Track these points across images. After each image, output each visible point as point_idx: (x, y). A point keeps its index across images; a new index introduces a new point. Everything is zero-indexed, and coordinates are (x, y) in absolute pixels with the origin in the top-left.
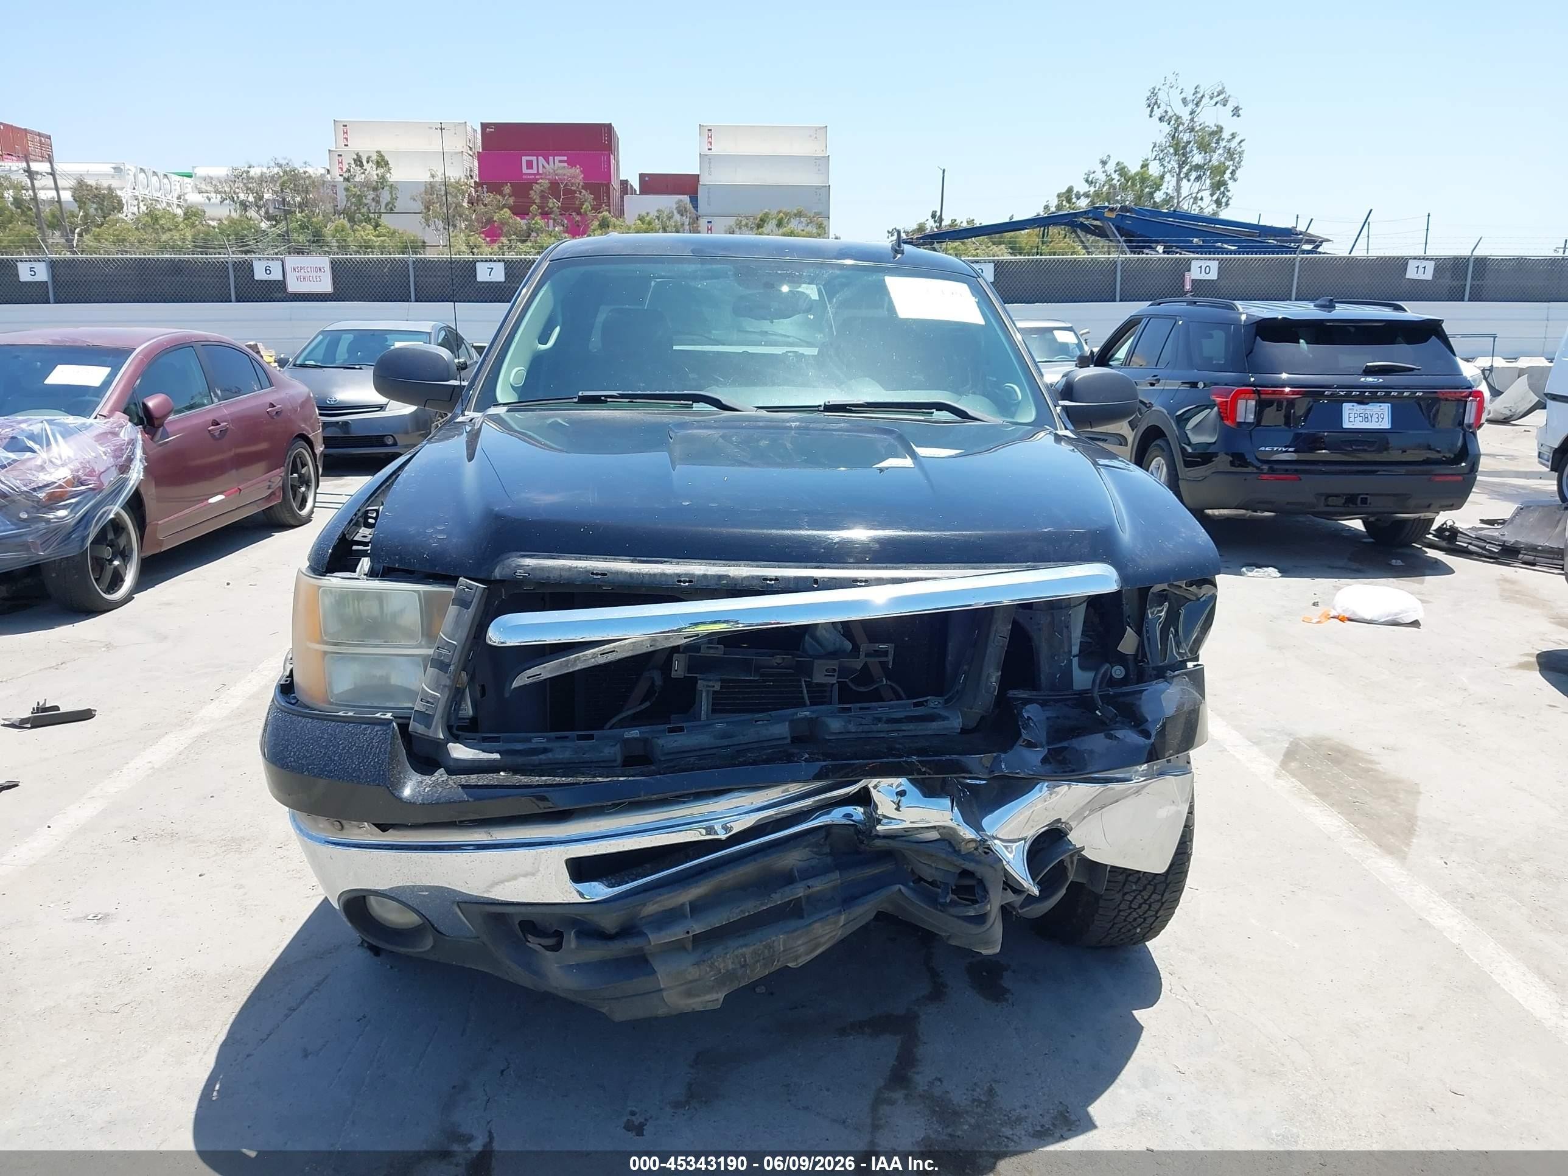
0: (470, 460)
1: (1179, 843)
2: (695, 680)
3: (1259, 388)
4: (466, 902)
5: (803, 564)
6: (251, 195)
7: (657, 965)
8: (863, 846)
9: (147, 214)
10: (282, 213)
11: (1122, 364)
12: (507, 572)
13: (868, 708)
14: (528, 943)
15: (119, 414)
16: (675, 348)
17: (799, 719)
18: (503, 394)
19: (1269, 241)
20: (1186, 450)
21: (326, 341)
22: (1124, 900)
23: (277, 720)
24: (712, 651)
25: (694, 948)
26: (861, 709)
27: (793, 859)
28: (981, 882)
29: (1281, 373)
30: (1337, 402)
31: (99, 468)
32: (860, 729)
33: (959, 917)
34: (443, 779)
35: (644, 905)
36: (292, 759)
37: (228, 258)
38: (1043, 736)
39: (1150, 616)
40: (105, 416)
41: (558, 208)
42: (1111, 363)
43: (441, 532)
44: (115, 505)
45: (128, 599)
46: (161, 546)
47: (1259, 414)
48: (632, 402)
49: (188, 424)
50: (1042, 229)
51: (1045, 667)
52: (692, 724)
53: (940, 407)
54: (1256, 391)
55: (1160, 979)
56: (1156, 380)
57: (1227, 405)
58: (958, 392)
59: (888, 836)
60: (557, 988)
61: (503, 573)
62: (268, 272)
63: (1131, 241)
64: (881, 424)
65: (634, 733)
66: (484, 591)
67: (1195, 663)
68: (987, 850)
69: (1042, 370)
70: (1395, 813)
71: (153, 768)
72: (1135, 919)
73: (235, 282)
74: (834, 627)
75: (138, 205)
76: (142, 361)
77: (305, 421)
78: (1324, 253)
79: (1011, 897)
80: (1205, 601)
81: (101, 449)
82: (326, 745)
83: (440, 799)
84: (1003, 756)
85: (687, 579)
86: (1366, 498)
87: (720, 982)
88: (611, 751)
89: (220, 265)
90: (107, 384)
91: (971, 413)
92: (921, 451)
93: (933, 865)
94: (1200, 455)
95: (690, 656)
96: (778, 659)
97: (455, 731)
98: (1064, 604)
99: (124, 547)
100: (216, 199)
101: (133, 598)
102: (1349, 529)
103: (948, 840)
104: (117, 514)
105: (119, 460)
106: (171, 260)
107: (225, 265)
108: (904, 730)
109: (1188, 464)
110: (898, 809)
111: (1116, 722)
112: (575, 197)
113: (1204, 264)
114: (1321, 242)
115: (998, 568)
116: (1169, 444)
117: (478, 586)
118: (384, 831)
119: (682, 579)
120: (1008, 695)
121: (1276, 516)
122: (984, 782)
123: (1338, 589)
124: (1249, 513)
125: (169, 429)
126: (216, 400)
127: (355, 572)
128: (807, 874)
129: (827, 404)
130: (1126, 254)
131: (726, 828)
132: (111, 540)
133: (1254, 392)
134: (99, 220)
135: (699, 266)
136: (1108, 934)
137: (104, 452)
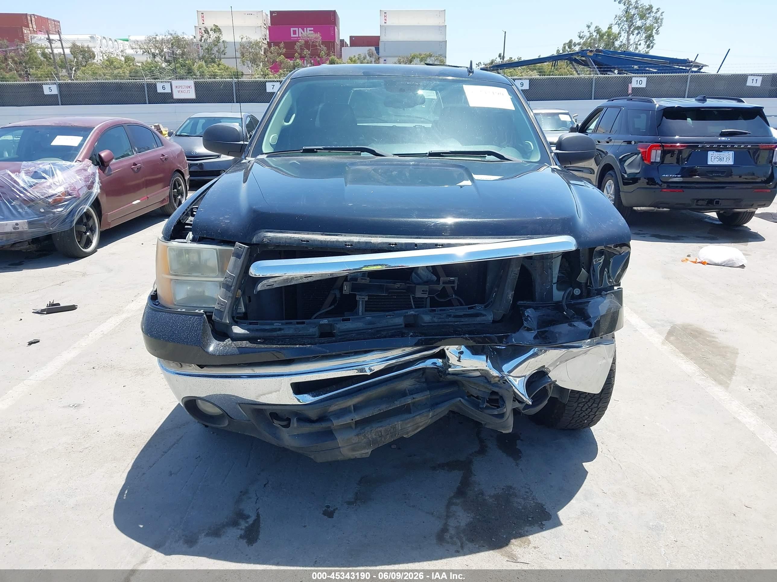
0: (244, 182)
1: (607, 378)
2: (355, 295)
3: (663, 144)
4: (243, 403)
5: (409, 236)
6: (157, 50)
7: (336, 435)
8: (441, 379)
9: (107, 60)
10: (172, 59)
11: (592, 132)
12: (259, 239)
13: (444, 310)
14: (274, 424)
15: (87, 160)
16: (358, 124)
17: (408, 315)
18: (266, 148)
19: (675, 66)
20: (624, 177)
21: (191, 123)
22: (578, 406)
23: (148, 313)
24: (363, 281)
25: (356, 427)
26: (440, 310)
27: (406, 384)
28: (501, 397)
29: (676, 136)
30: (705, 151)
31: (78, 187)
32: (440, 320)
33: (490, 415)
34: (229, 343)
35: (330, 406)
36: (155, 333)
37: (144, 82)
38: (535, 324)
39: (594, 263)
40: (80, 161)
41: (309, 54)
42: (587, 131)
43: (227, 219)
44: (86, 205)
45: (94, 251)
46: (110, 225)
47: (663, 157)
48: (330, 152)
49: (121, 165)
50: (554, 62)
51: (538, 288)
52: (354, 317)
53: (490, 153)
54: (662, 145)
55: (597, 445)
56: (610, 140)
57: (646, 153)
58: (499, 145)
59: (454, 374)
60: (288, 446)
61: (257, 240)
62: (164, 88)
63: (601, 68)
64: (458, 163)
65: (325, 321)
66: (248, 249)
67: (618, 287)
68: (504, 382)
69: (546, 135)
70: (725, 364)
71: (103, 334)
72: (584, 416)
73: (148, 93)
74: (427, 269)
75: (103, 56)
76: (98, 133)
77: (180, 163)
78: (703, 73)
79: (517, 405)
80: (623, 255)
81: (78, 177)
82: (172, 326)
83: (227, 353)
84: (513, 335)
85: (350, 244)
86: (719, 201)
87: (369, 444)
88: (313, 330)
89: (141, 85)
90: (81, 145)
91: (506, 157)
92: (476, 177)
93: (477, 389)
94: (632, 179)
95: (352, 283)
96: (398, 285)
97: (235, 319)
98: (549, 257)
99: (92, 225)
100: (140, 52)
101: (97, 251)
102: (710, 218)
103: (485, 376)
104: (88, 209)
105: (87, 183)
106: (117, 83)
107: (143, 85)
108: (463, 321)
109: (625, 184)
110: (459, 361)
111: (574, 318)
112: (317, 49)
113: (639, 79)
114: (703, 66)
115: (512, 238)
116: (615, 173)
117: (245, 247)
118: (202, 368)
119: (347, 244)
120: (518, 304)
121: (670, 211)
122: (504, 347)
123: (701, 248)
124: (656, 209)
125: (112, 167)
126: (135, 153)
127: (185, 239)
128: (412, 392)
129: (430, 152)
130: (598, 75)
131: (371, 370)
132: (85, 222)
133: (660, 146)
134: (84, 64)
135: (366, 81)
136: (570, 423)
137: (80, 179)
